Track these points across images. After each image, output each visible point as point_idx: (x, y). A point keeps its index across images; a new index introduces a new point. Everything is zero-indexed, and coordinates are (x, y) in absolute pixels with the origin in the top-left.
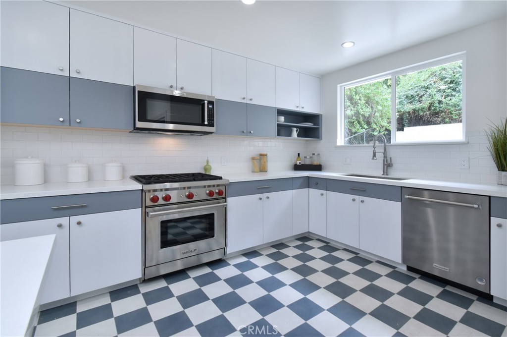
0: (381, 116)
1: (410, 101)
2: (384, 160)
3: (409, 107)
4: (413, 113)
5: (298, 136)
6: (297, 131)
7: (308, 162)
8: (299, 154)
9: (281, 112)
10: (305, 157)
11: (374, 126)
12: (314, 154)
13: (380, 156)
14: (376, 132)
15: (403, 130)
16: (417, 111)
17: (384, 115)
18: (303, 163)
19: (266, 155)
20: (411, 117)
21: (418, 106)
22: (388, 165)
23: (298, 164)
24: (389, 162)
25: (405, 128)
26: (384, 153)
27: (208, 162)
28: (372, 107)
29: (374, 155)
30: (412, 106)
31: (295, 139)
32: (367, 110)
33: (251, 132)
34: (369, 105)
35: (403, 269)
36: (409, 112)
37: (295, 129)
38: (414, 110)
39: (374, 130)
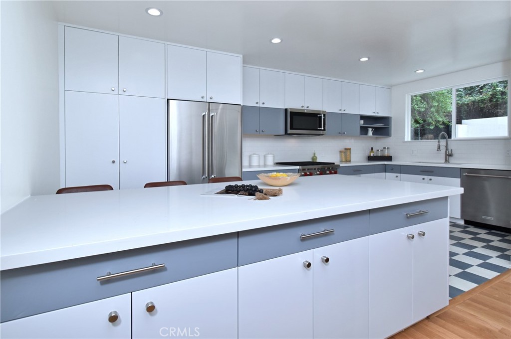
0: (437, 111)
1: (469, 92)
2: (446, 152)
3: (468, 99)
4: (472, 105)
5: (373, 134)
6: (372, 130)
7: (379, 154)
8: (372, 148)
9: (363, 117)
10: (378, 151)
11: (430, 120)
12: (385, 148)
13: (443, 149)
14: (432, 126)
15: (461, 123)
16: (477, 102)
17: (439, 109)
18: (375, 155)
19: (350, 149)
20: (470, 109)
21: (478, 97)
22: (449, 155)
23: (372, 155)
24: (450, 153)
25: (463, 121)
26: (446, 147)
27: (315, 154)
28: (427, 102)
29: (439, 147)
30: (470, 98)
31: (370, 137)
32: (422, 106)
33: (344, 133)
34: (425, 101)
35: (462, 223)
36: (468, 104)
37: (370, 130)
38: (474, 102)
39: (429, 124)
